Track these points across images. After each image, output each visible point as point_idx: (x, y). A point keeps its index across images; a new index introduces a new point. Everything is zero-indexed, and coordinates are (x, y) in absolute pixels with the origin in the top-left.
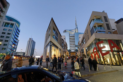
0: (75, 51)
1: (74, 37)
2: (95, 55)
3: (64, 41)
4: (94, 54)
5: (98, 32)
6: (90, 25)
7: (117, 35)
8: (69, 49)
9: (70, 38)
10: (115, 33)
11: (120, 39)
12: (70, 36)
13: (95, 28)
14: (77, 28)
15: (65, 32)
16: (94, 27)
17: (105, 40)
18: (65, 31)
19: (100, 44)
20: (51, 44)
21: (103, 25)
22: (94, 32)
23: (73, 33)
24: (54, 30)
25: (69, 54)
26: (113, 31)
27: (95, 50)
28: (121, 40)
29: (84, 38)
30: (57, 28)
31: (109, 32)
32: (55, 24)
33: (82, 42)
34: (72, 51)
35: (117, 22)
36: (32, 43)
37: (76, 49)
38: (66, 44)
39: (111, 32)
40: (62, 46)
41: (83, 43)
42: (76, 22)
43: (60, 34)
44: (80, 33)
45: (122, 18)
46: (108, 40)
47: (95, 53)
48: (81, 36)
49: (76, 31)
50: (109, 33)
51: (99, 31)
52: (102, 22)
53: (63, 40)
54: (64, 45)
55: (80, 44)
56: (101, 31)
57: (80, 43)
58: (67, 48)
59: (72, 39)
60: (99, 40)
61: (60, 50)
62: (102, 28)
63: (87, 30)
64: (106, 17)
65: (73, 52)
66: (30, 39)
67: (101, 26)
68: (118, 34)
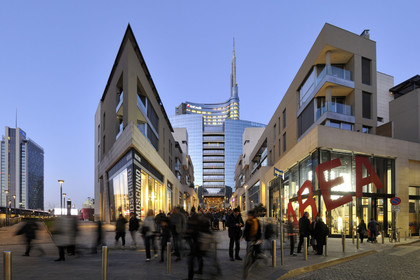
0: (222, 191)
1: (220, 139)
2: (302, 207)
3: (181, 152)
4: (300, 203)
5: (328, 123)
6: (299, 90)
7: (388, 139)
8: (201, 184)
9: (207, 139)
10: (385, 131)
11: (392, 157)
12: (208, 131)
13: (319, 107)
14: (237, 99)
15: (185, 113)
16: (315, 102)
17: (348, 157)
18: (184, 109)
19: (329, 171)
20: (135, 162)
21: (350, 94)
22: (311, 122)
23: (217, 121)
24: (143, 97)
25: (201, 201)
26: (379, 124)
27: (306, 191)
28: (393, 161)
29: (264, 145)
30: (154, 89)
31: (364, 126)
32: (143, 64)
33: (254, 161)
34: (212, 191)
35: (398, 91)
36: (25, 154)
37: (226, 184)
38: (190, 163)
39: (370, 128)
40: (177, 172)
41: (256, 165)
42: (234, 68)
43: (166, 117)
44: (248, 124)
45: (417, 76)
46: (358, 156)
47: (304, 201)
48: (254, 137)
49: (229, 114)
50: (365, 130)
51: (332, 121)
52: (351, 84)
53: (177, 145)
54: (184, 167)
55: (247, 167)
56: (339, 122)
57: (247, 161)
58: (191, 178)
59: (215, 143)
60: (328, 153)
61: (170, 186)
62: (346, 108)
63: (282, 112)
64: (370, 60)
65: (216, 197)
66: (11, 132)
67: (340, 100)
68: (390, 136)
